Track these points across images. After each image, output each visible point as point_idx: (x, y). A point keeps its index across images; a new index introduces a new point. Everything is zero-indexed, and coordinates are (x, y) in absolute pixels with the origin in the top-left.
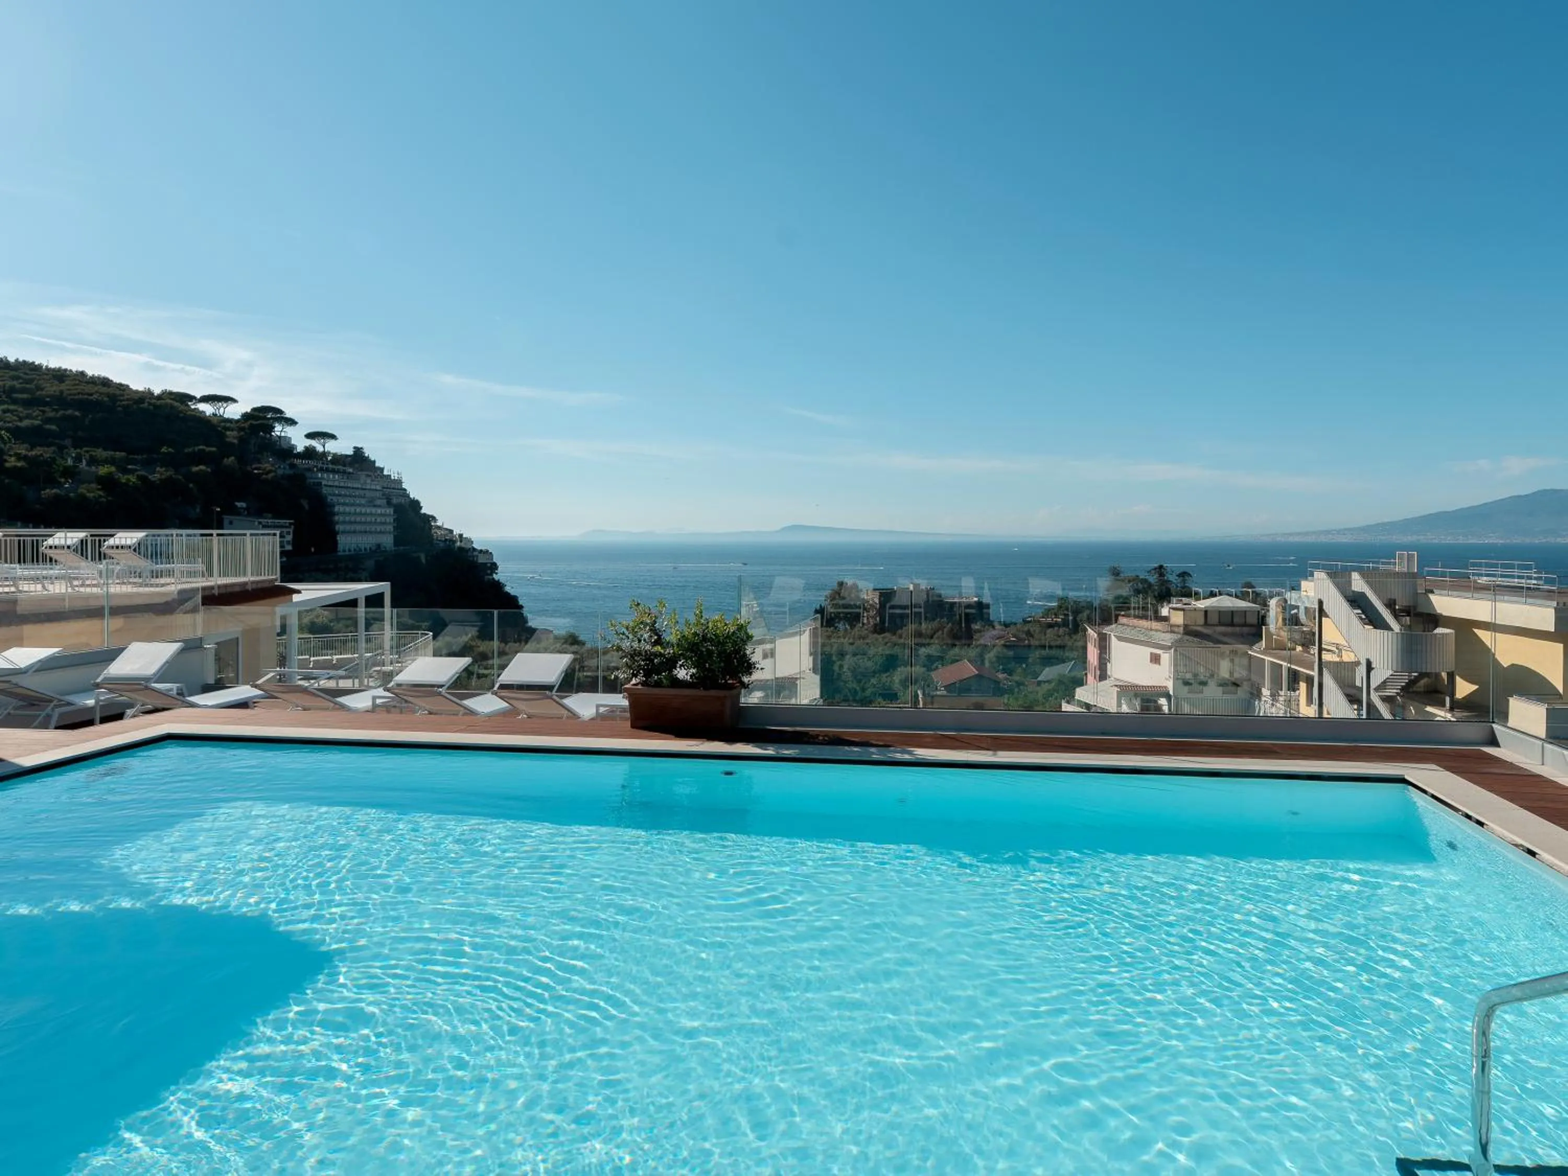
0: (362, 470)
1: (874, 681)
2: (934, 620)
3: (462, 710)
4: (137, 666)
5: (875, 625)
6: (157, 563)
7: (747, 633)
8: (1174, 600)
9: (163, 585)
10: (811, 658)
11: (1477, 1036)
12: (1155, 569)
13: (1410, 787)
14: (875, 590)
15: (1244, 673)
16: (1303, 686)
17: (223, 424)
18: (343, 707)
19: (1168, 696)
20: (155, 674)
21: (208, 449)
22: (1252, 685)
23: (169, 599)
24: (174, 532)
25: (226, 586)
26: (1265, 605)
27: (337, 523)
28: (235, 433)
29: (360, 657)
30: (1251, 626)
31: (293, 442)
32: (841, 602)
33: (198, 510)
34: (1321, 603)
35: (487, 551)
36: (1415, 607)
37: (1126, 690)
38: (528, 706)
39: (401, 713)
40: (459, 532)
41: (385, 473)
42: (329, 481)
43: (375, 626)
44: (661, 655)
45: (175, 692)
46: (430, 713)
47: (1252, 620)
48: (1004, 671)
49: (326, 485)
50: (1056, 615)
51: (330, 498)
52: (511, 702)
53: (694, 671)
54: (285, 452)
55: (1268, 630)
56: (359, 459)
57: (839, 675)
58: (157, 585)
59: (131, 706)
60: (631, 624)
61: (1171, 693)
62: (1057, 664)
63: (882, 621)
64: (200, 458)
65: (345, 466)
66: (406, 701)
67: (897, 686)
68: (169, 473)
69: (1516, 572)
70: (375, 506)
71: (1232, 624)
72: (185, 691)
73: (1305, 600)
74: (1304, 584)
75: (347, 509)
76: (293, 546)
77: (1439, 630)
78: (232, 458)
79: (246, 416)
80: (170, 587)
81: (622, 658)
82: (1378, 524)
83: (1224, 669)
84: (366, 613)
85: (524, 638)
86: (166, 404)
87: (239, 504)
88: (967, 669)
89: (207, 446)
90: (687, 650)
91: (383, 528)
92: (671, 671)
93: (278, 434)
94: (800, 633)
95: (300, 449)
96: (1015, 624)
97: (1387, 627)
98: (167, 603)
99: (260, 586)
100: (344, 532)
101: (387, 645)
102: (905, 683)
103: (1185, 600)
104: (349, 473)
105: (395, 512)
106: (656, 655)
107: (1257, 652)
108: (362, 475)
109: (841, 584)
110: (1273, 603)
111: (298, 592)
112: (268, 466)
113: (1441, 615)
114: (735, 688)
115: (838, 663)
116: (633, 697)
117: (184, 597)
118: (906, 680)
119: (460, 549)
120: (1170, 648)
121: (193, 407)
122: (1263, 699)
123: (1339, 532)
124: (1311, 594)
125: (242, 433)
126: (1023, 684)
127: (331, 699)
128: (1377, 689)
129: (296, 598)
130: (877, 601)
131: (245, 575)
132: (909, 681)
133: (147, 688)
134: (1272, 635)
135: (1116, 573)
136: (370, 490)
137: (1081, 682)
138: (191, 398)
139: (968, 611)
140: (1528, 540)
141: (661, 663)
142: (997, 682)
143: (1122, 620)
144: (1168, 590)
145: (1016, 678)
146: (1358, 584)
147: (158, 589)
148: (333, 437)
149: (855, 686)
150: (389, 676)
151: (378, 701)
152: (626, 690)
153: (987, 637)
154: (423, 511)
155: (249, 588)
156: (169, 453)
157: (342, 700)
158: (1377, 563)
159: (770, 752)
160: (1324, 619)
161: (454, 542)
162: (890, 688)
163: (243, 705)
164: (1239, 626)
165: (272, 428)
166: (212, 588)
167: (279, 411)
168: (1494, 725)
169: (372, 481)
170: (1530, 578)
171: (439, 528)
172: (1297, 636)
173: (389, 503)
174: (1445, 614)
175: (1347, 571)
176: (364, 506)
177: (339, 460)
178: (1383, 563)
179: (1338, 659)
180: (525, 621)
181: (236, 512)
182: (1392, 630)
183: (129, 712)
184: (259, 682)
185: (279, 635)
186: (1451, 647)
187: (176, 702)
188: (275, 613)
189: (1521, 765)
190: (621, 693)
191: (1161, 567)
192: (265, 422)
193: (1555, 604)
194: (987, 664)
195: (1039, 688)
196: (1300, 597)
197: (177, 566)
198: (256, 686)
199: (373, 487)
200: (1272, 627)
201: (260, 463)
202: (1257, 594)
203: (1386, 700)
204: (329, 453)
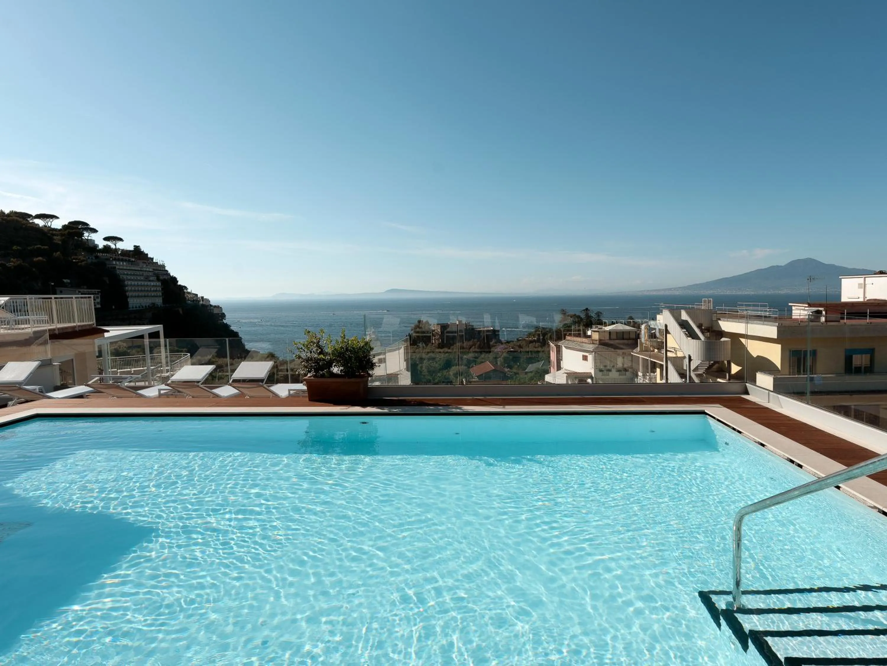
0: (140, 259)
1: (439, 375)
2: (470, 340)
3: (212, 395)
4: (13, 376)
5: (439, 344)
6: (18, 316)
7: (370, 347)
8: (594, 326)
9: (23, 329)
10: (405, 363)
11: (735, 531)
12: (584, 310)
13: (707, 416)
14: (438, 324)
15: (630, 364)
16: (658, 370)
17: (51, 232)
18: (141, 396)
19: (591, 378)
20: (24, 380)
21: (43, 247)
22: (634, 370)
23: (27, 337)
24: (28, 297)
25: (62, 329)
26: (639, 327)
27: (128, 291)
28: (59, 237)
29: (148, 369)
30: (633, 339)
31: (96, 243)
32: (420, 330)
33: (40, 285)
34: (666, 326)
35: (219, 306)
36: (712, 327)
37: (570, 375)
38: (250, 392)
39: (176, 397)
40: (201, 296)
41: (154, 261)
42: (120, 265)
43: (155, 350)
44: (324, 360)
45: (38, 390)
46: (193, 397)
47: (633, 336)
48: (508, 367)
49: (119, 269)
50: (534, 336)
51: (121, 276)
52: (240, 389)
53: (342, 368)
54: (92, 248)
55: (641, 341)
56: (137, 253)
57: (421, 372)
58: (20, 329)
59: (11, 400)
60: (306, 343)
61: (593, 376)
62: (535, 363)
63: (443, 341)
64: (39, 252)
65: (129, 257)
66: (179, 392)
67: (452, 377)
68: (19, 262)
69: (759, 308)
70: (150, 281)
71: (623, 339)
72: (44, 390)
73: (659, 324)
74: (658, 317)
75: (133, 283)
76: (101, 305)
77: (723, 339)
78: (59, 253)
79: (65, 227)
80: (28, 329)
81: (301, 362)
82: (694, 285)
83: (620, 362)
84: (150, 342)
85: (243, 356)
86: (13, 220)
87: (65, 281)
88: (488, 366)
89: (42, 246)
90: (338, 356)
91: (155, 294)
92: (329, 369)
93: (87, 238)
94: (399, 349)
95: (101, 246)
96: (513, 341)
97: (698, 338)
98: (26, 340)
99: (84, 328)
100: (132, 296)
101: (164, 361)
102: (456, 375)
103: (599, 326)
104: (132, 261)
105: (162, 284)
106: (320, 360)
107: (635, 353)
108: (140, 262)
109: (419, 322)
110: (643, 327)
111: (108, 331)
112: (82, 258)
113: (724, 331)
114: (366, 377)
115: (420, 365)
116: (309, 384)
117: (37, 335)
118: (457, 374)
119: (203, 305)
120: (592, 352)
121: (31, 221)
122: (639, 377)
123: (675, 289)
124: (661, 322)
125: (63, 237)
126: (518, 374)
127: (134, 391)
128: (694, 370)
129: (106, 335)
130: (439, 330)
131: (74, 322)
132: (458, 374)
133: (20, 389)
134: (643, 344)
135: (563, 312)
136: (146, 271)
137: (547, 372)
138: (30, 216)
139: (488, 333)
140: (765, 292)
141: (323, 364)
142: (505, 373)
143: (568, 338)
144: (591, 321)
145: (514, 370)
146: (684, 316)
147: (20, 331)
148: (121, 240)
149: (429, 377)
150: (168, 378)
151: (162, 392)
152: (305, 380)
153: (498, 349)
154: (179, 283)
155: (77, 329)
156: (18, 249)
157: (141, 392)
158: (694, 305)
159: (386, 411)
160: (668, 335)
161: (199, 301)
162: (448, 378)
163: (80, 396)
164: (626, 339)
165: (82, 234)
166: (54, 330)
167: (86, 224)
168: (747, 384)
169: (147, 266)
170: (766, 311)
171: (189, 293)
172: (655, 344)
173: (158, 279)
174: (726, 331)
175: (679, 309)
176: (142, 280)
177: (125, 253)
178: (696, 305)
179: (675, 356)
180: (243, 346)
181: (64, 285)
182: (700, 339)
183: (10, 403)
184: (90, 383)
185: (98, 357)
186: (729, 346)
187: (38, 396)
188: (94, 343)
189: (759, 403)
190: (302, 383)
191: (587, 309)
192: (78, 230)
193: (777, 324)
194: (499, 363)
195: (526, 376)
196: (656, 324)
197: (31, 317)
198: (88, 385)
199: (148, 270)
200: (643, 340)
201: (76, 255)
202: (635, 323)
203: (698, 376)
204: (119, 249)
